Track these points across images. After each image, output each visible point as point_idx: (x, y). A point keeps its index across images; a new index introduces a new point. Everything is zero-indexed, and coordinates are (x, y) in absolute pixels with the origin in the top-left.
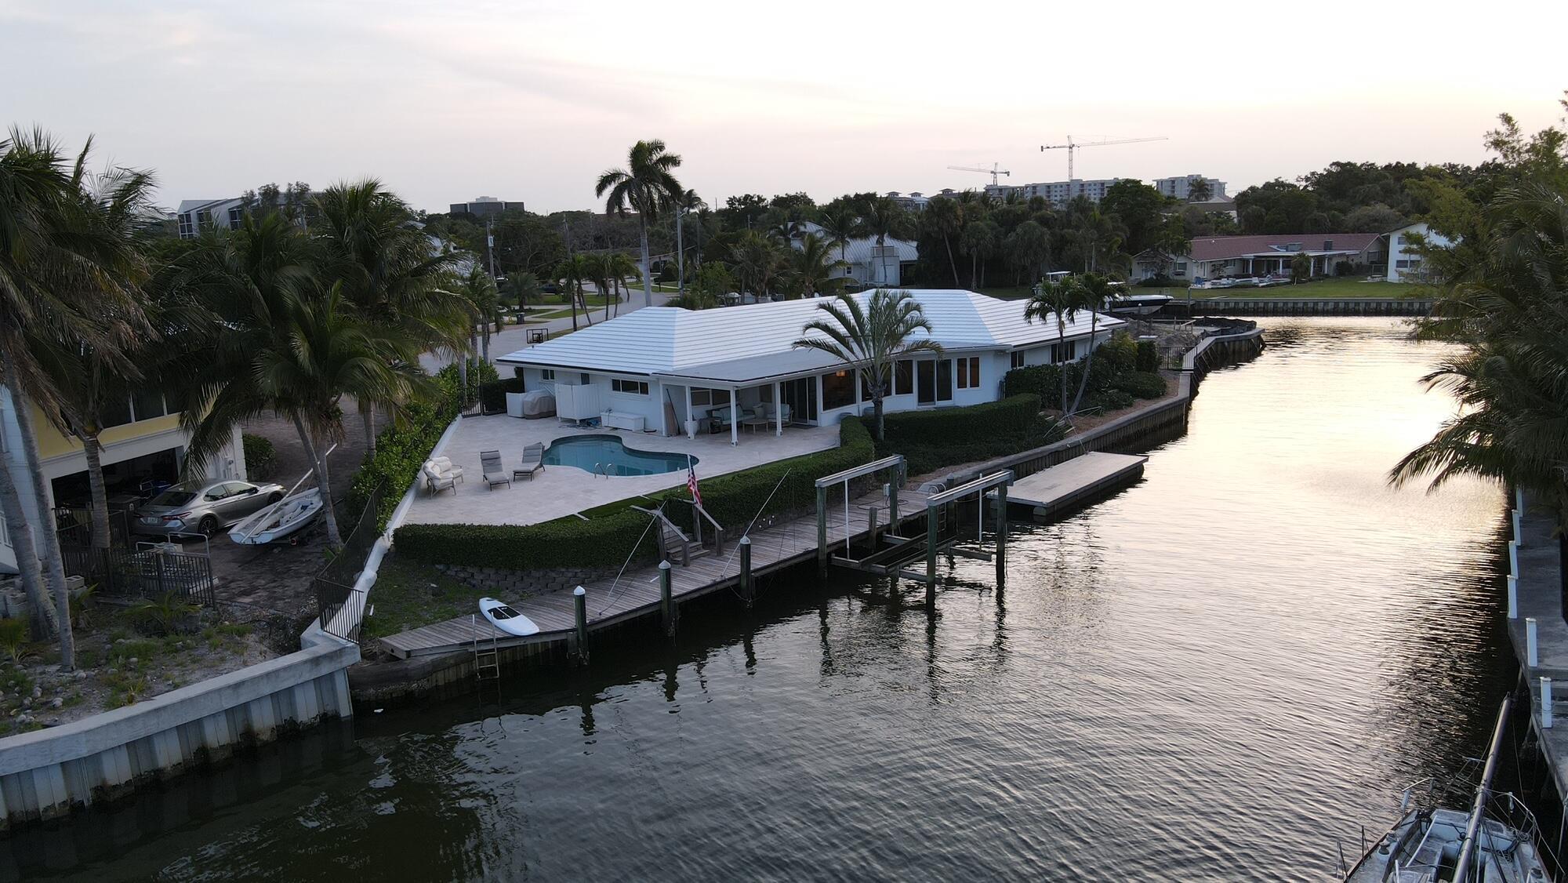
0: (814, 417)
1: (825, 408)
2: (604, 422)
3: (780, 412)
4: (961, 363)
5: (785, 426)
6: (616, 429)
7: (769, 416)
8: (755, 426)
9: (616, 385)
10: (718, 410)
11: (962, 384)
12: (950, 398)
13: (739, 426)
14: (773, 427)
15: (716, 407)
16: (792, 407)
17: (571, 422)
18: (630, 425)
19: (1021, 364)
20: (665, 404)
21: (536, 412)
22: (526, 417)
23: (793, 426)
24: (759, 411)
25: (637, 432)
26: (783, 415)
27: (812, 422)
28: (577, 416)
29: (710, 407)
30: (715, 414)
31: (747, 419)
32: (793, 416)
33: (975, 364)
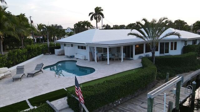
0: (132, 57)
1: (135, 55)
2: (75, 57)
3: (123, 55)
4: (172, 43)
5: (124, 59)
6: (78, 59)
7: (119, 56)
8: (115, 59)
9: (79, 47)
10: (105, 54)
11: (172, 49)
12: (168, 53)
13: (110, 59)
14: (120, 59)
15: (104, 53)
16: (126, 54)
17: (68, 57)
18: (81, 58)
19: (186, 44)
20: (89, 52)
21: (60, 54)
22: (59, 55)
23: (126, 59)
24: (116, 55)
25: (83, 60)
26: (123, 56)
27: (131, 58)
28: (69, 55)
29: (103, 53)
30: (104, 55)
31: (113, 57)
32: (126, 56)
33: (176, 43)
